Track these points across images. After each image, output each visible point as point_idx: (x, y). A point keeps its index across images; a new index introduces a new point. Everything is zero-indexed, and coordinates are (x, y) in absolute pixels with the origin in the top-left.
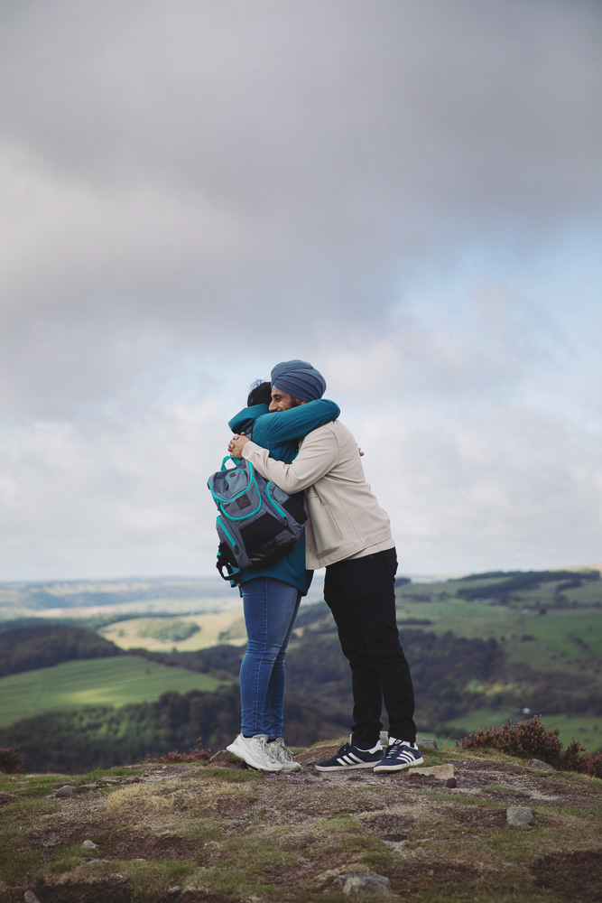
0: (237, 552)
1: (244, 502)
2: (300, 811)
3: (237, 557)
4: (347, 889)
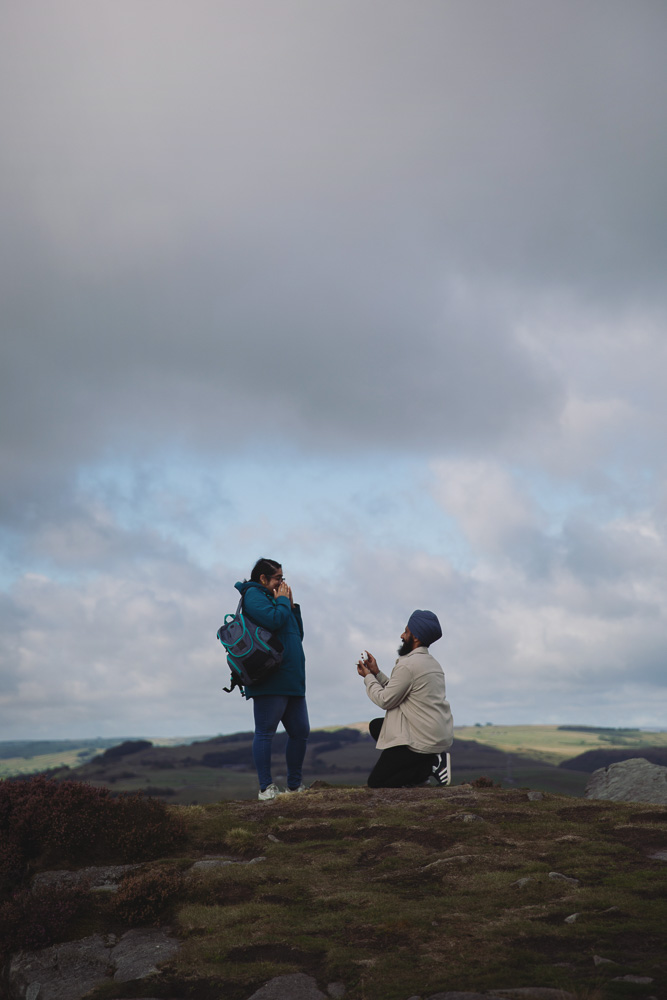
0: (243, 676)
1: (242, 645)
3: (243, 679)
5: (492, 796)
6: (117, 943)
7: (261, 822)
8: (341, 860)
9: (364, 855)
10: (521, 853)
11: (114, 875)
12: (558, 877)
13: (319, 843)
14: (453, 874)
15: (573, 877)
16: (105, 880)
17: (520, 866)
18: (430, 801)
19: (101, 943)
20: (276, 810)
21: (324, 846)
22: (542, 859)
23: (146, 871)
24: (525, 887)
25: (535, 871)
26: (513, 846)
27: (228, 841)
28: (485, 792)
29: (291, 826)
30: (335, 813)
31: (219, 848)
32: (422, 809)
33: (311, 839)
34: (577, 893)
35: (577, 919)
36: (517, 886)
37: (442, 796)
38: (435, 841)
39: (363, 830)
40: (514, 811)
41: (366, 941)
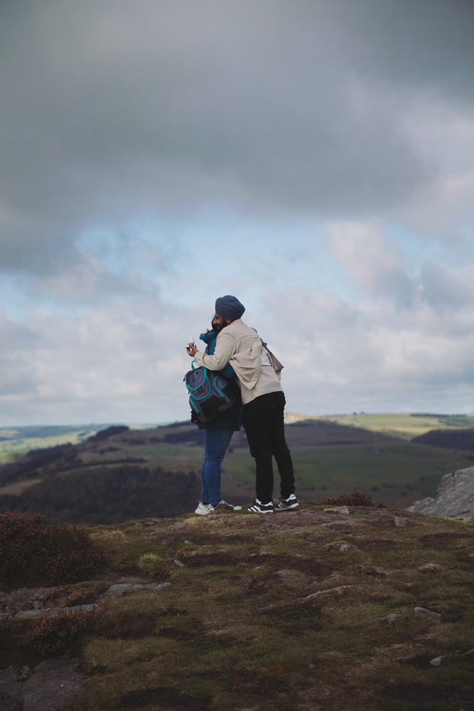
0: (200, 415)
1: (201, 390)
2: (289, 525)
3: (200, 418)
4: (342, 549)
5: (365, 522)
6: (29, 676)
7: (170, 545)
8: (233, 589)
9: (255, 582)
10: (390, 583)
11: (42, 597)
12: (423, 612)
13: (216, 569)
14: (330, 606)
15: (436, 611)
16: (34, 601)
17: (389, 598)
18: (313, 528)
19: (14, 676)
20: (184, 534)
21: (220, 572)
22: (408, 589)
23: (69, 593)
24: (393, 623)
25: (402, 604)
26: (383, 576)
27: (141, 565)
28: (359, 518)
29: (194, 553)
30: (232, 540)
31: (133, 571)
32: (306, 535)
33: (211, 564)
34: (440, 631)
35: (442, 662)
36: (386, 621)
37: (322, 521)
38: (316, 569)
39: (255, 557)
40: (383, 539)
41: (249, 685)
